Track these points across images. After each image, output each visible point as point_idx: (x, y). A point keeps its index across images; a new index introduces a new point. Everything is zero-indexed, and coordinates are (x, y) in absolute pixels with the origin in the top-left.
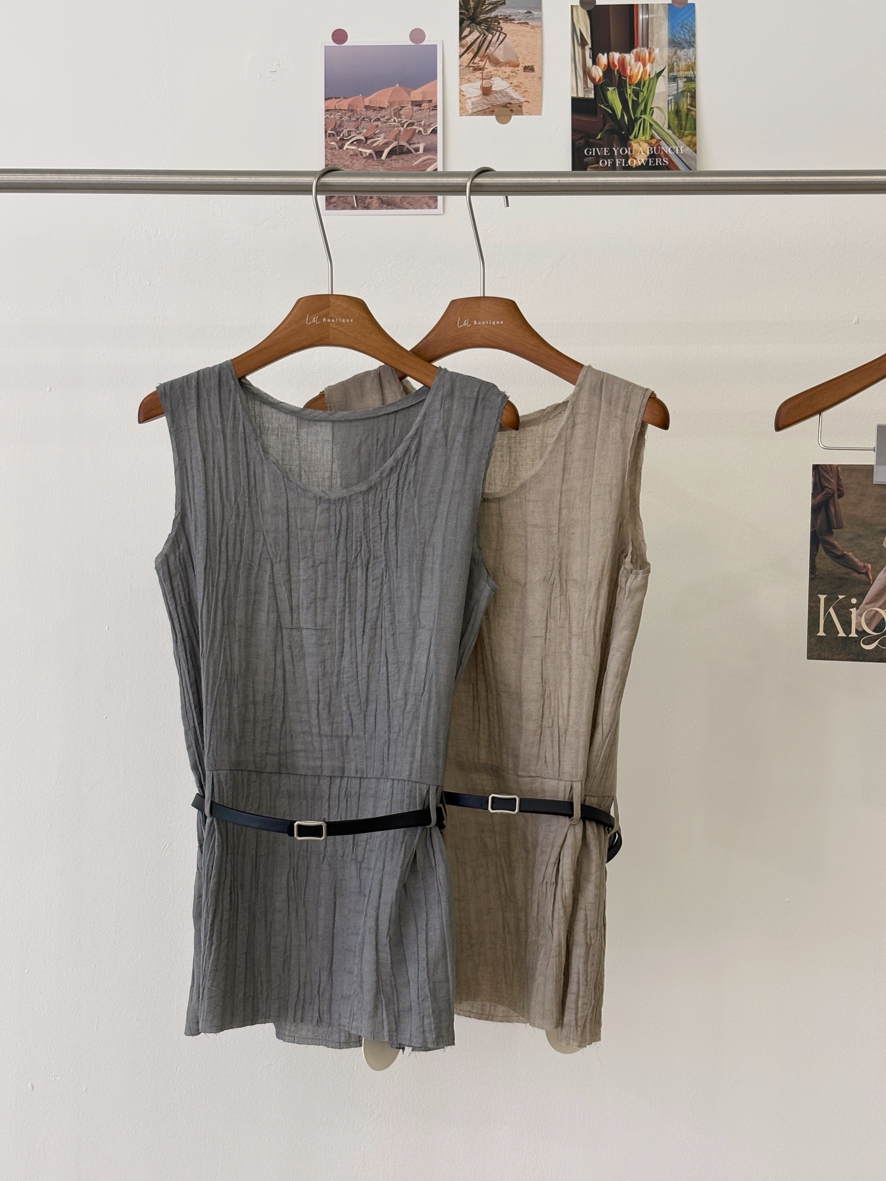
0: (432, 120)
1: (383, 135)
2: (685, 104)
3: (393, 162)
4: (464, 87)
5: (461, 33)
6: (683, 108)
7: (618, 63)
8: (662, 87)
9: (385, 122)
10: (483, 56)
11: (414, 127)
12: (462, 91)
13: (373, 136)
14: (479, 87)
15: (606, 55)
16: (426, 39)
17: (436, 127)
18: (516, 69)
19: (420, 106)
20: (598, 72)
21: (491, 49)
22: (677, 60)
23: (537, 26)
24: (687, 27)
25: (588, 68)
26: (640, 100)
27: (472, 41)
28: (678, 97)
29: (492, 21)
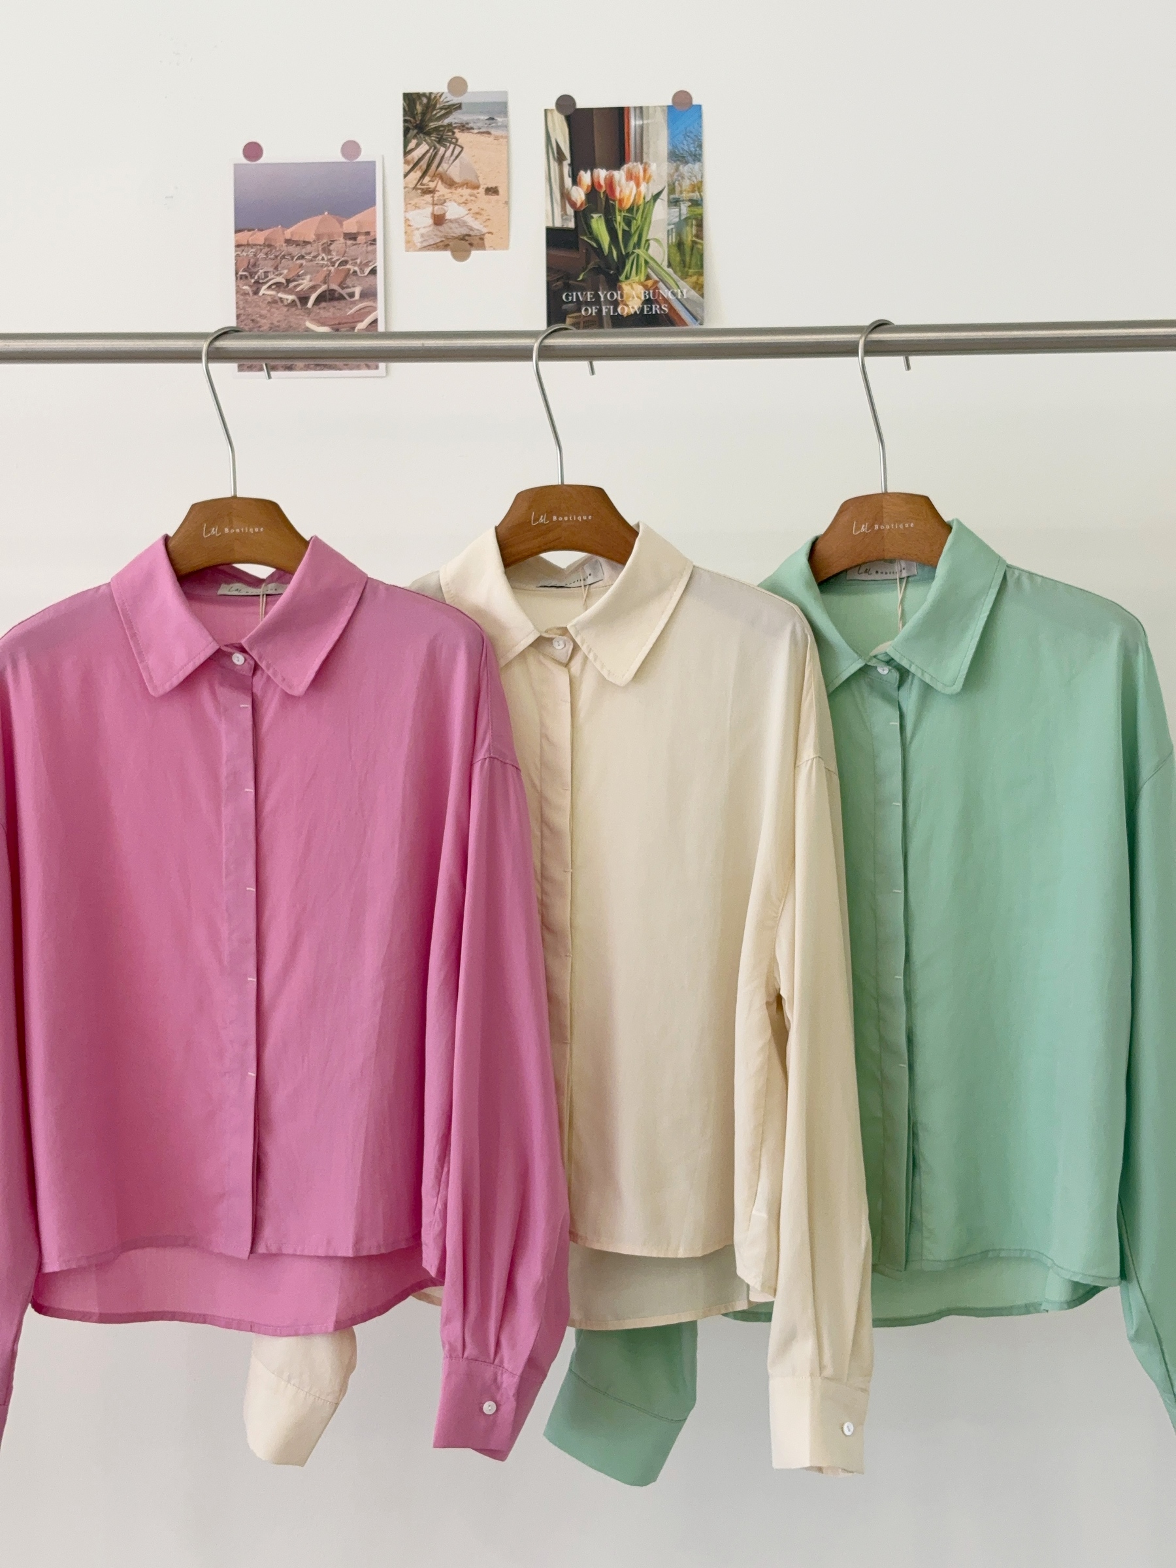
0: (370, 257)
1: (308, 277)
2: (689, 234)
3: (322, 311)
4: (412, 215)
5: (406, 145)
6: (687, 240)
7: (605, 183)
8: (661, 214)
9: (311, 261)
10: (434, 176)
11: (348, 266)
12: (408, 220)
13: (296, 278)
14: (429, 215)
15: (589, 173)
16: (362, 153)
17: (375, 267)
18: (475, 192)
20: (579, 195)
21: (444, 166)
22: (680, 178)
23: (502, 137)
24: (692, 135)
25: (567, 189)
26: (633, 231)
27: (420, 156)
28: (680, 226)
29: (444, 130)
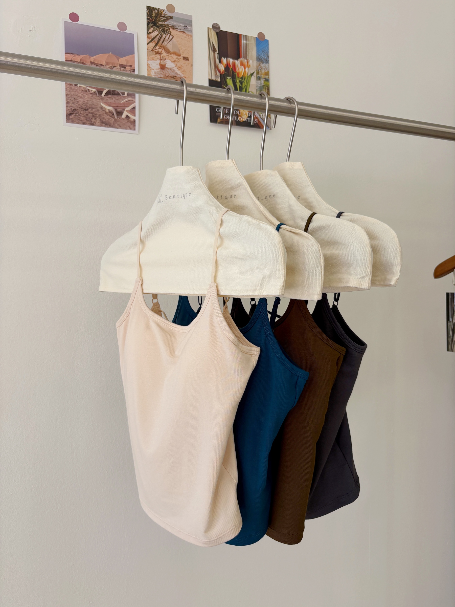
2: (265, 92)
3: (109, 99)
4: (151, 62)
5: (148, 30)
7: (232, 65)
8: (253, 81)
10: (161, 46)
12: (149, 64)
14: (159, 64)
15: (226, 59)
16: (127, 29)
18: (179, 57)
19: (125, 68)
20: (222, 67)
21: (165, 43)
22: (261, 69)
23: (190, 35)
24: (265, 52)
25: (217, 64)
26: (243, 87)
27: (154, 36)
28: (261, 88)
29: (165, 26)
